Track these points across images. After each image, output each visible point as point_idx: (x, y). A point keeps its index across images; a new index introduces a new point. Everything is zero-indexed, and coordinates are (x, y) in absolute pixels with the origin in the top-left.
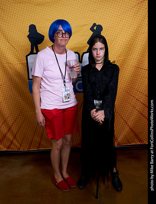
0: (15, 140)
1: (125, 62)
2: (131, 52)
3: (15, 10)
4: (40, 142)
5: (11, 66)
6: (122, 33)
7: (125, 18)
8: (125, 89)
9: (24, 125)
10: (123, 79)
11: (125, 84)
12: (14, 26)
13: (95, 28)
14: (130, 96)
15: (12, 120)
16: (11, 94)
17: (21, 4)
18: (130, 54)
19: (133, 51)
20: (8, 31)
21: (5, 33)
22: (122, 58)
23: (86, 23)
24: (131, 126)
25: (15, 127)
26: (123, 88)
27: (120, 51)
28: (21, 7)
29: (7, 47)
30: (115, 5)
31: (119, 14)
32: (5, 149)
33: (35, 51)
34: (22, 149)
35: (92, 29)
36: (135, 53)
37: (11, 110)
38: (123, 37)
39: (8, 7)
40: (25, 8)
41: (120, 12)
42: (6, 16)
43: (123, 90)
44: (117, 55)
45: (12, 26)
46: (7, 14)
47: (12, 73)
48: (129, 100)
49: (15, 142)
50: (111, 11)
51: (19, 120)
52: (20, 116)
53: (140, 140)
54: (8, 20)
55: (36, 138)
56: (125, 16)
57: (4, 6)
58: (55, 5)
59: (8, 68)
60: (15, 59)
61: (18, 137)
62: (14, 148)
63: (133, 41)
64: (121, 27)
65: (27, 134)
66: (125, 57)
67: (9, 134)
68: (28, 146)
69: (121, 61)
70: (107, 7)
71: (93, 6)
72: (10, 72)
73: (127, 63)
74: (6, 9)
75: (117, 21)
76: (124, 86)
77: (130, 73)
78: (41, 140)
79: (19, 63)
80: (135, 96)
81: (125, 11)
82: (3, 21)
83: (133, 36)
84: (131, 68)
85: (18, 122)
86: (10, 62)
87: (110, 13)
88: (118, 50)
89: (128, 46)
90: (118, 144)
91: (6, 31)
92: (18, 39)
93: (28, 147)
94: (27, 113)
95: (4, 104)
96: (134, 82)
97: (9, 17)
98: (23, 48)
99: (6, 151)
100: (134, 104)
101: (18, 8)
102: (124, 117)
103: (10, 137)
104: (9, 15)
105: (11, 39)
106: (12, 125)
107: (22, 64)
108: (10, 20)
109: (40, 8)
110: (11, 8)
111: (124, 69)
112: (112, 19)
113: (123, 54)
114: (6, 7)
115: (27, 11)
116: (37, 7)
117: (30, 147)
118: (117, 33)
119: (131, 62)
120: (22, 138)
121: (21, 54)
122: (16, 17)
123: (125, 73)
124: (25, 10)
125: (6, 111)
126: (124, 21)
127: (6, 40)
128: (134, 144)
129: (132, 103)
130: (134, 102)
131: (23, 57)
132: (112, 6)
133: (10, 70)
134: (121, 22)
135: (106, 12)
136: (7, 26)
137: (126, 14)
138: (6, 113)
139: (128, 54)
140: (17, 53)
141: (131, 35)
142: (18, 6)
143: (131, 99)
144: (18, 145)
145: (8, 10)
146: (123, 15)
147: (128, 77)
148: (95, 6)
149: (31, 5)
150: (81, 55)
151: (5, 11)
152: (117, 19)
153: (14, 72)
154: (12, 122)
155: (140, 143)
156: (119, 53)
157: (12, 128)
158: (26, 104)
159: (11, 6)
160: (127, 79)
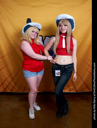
1: (83, 43)
2: (87, 37)
3: (19, 9)
5: (15, 43)
6: (82, 25)
7: (84, 17)
8: (82, 59)
9: (21, 78)
10: (81, 53)
11: (82, 56)
12: (18, 19)
14: (85, 63)
15: (15, 74)
16: (14, 59)
17: (23, 6)
18: (86, 38)
19: (88, 36)
21: (13, 23)
22: (81, 40)
24: (84, 81)
25: (16, 78)
26: (81, 58)
27: (80, 36)
28: (22, 8)
29: (13, 31)
30: (79, 8)
31: (81, 14)
32: (9, 91)
34: (19, 92)
36: (89, 38)
38: (82, 28)
39: (15, 8)
40: (25, 9)
41: (81, 12)
42: (14, 13)
44: (78, 38)
45: (17, 19)
46: (14, 12)
47: (15, 47)
48: (84, 65)
49: (15, 87)
50: (76, 12)
51: (18, 74)
52: (19, 72)
53: (89, 89)
54: (15, 15)
56: (85, 15)
57: (13, 7)
58: (43, 7)
59: (13, 44)
60: (18, 39)
61: (17, 84)
62: (15, 91)
63: (88, 30)
64: (82, 22)
65: (23, 83)
66: (83, 40)
67: (12, 82)
68: (23, 89)
69: (81, 42)
70: (74, 10)
71: (66, 8)
72: (14, 46)
73: (84, 43)
74: (14, 9)
75: (79, 18)
76: (82, 57)
77: (85, 49)
80: (88, 63)
81: (85, 12)
82: (12, 16)
83: (88, 27)
84: (87, 47)
86: (15, 40)
87: (75, 13)
89: (86, 33)
90: (76, 91)
91: (13, 22)
92: (20, 27)
95: (10, 65)
96: (87, 55)
97: (15, 14)
99: (10, 92)
100: (87, 68)
101: (21, 8)
102: (80, 75)
103: (13, 84)
104: (16, 12)
105: (16, 27)
108: (16, 15)
109: (34, 9)
110: (17, 8)
111: (82, 47)
112: (77, 17)
113: (82, 38)
114: (14, 7)
115: (26, 10)
116: (32, 8)
117: (24, 91)
118: (79, 25)
119: (87, 43)
120: (20, 85)
122: (19, 14)
123: (83, 49)
124: (25, 10)
125: (11, 69)
126: (83, 18)
127: (13, 27)
128: (85, 91)
129: (85, 67)
130: (87, 67)
132: (77, 9)
134: (82, 19)
135: (73, 12)
136: (14, 19)
137: (85, 14)
138: (11, 70)
139: (85, 38)
140: (19, 35)
141: (87, 27)
142: (21, 7)
143: (85, 65)
144: (17, 89)
145: (15, 9)
146: (83, 15)
147: (84, 51)
148: (67, 9)
149: (29, 7)
151: (13, 10)
152: (80, 16)
153: (17, 46)
154: (14, 76)
155: (89, 91)
156: (80, 37)
157: (14, 79)
159: (17, 7)
160: (84, 53)
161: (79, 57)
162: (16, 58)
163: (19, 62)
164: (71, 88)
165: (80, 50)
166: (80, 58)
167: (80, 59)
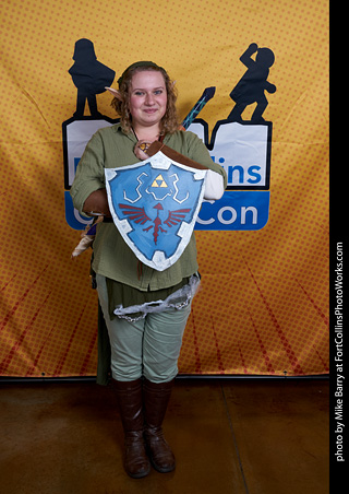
0: (21, 347)
4: (88, 356)
5: (20, 150)
6: (325, 72)
9: (46, 310)
12: (34, 42)
13: (254, 57)
15: (17, 295)
16: (17, 224)
20: (17, 55)
23: (229, 42)
25: (22, 313)
29: (11, 98)
33: (87, 112)
34: (37, 374)
35: (245, 59)
37: (14, 267)
38: (326, 86)
42: (15, 14)
43: (318, 228)
44: (308, 131)
45: (28, 40)
46: (17, 9)
47: (21, 169)
49: (20, 352)
51: (34, 295)
52: (37, 285)
54: (20, 23)
55: (78, 345)
59: (13, 154)
60: (33, 131)
61: (29, 342)
64: (325, 58)
65: (54, 333)
68: (55, 364)
72: (16, 167)
75: (314, 40)
78: (90, 351)
79: (42, 140)
82: (6, 25)
85: (33, 300)
86: (18, 138)
87: (296, 19)
88: (312, 119)
90: (296, 371)
91: (11, 53)
92: (42, 78)
93: (54, 368)
94: (57, 278)
97: (21, 17)
98: (54, 102)
102: (316, 300)
103: (8, 339)
104: (23, 11)
105: (23, 77)
106: (15, 308)
107: (51, 144)
108: (25, 25)
111: (326, 170)
112: (303, 35)
113: (326, 132)
117: (59, 369)
118: (312, 73)
120: (40, 344)
121: (49, 118)
125: (3, 269)
127: (10, 79)
131: (53, 126)
133: (17, 161)
136: (15, 41)
140: (38, 114)
144: (29, 361)
150: (211, 128)
153: (28, 166)
154: (15, 301)
156: (315, 127)
157: (15, 316)
158: (53, 254)
161: (310, 219)
162: (23, 221)
163: (36, 237)
164: (273, 354)
165: (314, 184)
166: (316, 220)
167: (313, 226)
